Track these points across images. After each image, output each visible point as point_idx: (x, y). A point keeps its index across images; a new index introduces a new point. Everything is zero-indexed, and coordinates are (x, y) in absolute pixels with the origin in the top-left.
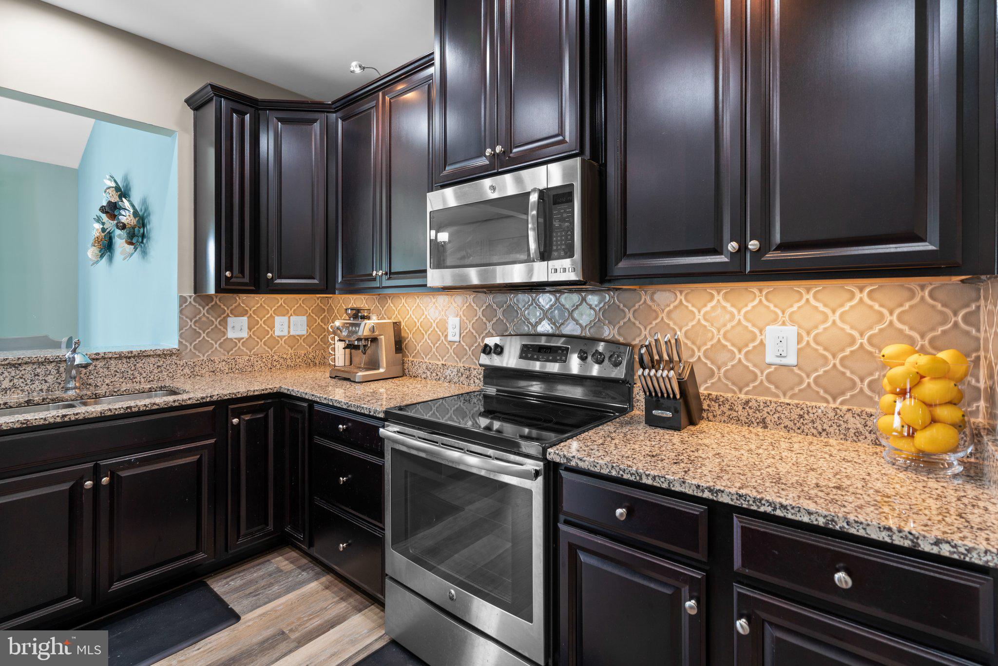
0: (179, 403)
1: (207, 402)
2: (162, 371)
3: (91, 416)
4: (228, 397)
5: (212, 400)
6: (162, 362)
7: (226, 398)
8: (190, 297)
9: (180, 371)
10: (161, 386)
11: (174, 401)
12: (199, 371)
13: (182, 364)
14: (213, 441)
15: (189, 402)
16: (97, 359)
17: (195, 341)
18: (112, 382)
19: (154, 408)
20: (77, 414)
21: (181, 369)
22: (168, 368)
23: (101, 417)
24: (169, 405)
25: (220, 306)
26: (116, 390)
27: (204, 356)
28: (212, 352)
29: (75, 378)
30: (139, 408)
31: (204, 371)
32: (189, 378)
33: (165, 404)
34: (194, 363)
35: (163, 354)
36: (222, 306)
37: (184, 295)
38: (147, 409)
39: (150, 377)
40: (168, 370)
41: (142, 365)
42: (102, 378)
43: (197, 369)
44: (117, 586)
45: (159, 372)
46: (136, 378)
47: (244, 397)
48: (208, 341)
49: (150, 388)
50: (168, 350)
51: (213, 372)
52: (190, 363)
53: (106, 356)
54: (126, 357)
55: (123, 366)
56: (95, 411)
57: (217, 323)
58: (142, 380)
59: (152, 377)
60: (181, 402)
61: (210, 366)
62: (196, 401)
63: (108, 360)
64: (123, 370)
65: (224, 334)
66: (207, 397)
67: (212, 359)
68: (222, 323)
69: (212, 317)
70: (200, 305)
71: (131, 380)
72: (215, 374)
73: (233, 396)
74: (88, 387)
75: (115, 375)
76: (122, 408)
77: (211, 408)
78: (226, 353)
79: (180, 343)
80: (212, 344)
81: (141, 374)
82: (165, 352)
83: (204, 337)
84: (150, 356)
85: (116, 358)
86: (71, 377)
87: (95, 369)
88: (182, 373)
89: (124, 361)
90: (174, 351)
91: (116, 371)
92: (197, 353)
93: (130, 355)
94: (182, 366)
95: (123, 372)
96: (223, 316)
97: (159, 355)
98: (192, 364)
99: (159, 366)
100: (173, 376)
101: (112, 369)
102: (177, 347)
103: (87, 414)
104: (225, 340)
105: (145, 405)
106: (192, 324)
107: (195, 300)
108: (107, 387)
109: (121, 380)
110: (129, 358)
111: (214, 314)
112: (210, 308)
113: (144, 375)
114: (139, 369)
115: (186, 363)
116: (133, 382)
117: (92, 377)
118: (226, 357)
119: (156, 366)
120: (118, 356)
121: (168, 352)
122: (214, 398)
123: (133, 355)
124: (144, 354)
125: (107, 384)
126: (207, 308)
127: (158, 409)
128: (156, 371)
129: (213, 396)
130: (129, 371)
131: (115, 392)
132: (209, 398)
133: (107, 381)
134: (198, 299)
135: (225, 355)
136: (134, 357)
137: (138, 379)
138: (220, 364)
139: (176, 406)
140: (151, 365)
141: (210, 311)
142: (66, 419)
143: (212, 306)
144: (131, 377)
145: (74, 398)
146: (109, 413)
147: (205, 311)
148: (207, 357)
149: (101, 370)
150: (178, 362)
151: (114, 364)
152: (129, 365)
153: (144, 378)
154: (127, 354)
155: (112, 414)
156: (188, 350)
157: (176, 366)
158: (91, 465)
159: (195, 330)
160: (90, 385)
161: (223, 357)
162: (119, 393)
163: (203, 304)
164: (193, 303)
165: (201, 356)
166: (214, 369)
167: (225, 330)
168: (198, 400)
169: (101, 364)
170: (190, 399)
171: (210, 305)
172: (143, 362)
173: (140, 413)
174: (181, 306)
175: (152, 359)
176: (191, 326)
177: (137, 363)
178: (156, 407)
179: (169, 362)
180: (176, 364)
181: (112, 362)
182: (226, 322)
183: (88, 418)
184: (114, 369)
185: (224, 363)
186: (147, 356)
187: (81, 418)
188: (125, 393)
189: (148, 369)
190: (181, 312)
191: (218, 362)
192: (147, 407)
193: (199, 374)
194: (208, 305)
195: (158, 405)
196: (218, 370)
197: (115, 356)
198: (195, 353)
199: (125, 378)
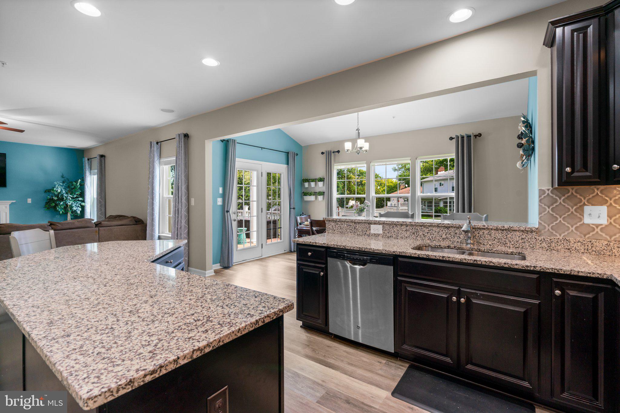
0: (509, 266)
1: (531, 270)
2: (525, 242)
3: (456, 260)
4: (551, 271)
5: (535, 269)
6: (525, 236)
7: (548, 271)
8: (548, 190)
9: (539, 244)
10: (519, 252)
11: (505, 264)
12: (555, 246)
13: (540, 239)
14: (537, 302)
15: (516, 267)
16: (484, 229)
17: (553, 223)
18: (492, 244)
19: (491, 265)
20: (449, 257)
21: (540, 243)
22: (529, 240)
23: (461, 262)
24: (501, 265)
25: (576, 196)
26: (490, 249)
27: (560, 235)
28: (568, 233)
29: (470, 238)
30: (482, 262)
31: (560, 248)
32: (547, 250)
33: (499, 264)
34: (550, 240)
35: (525, 230)
36: (578, 196)
37: (543, 188)
38: (487, 264)
39: (516, 245)
40: (529, 242)
41: (511, 236)
42: (487, 240)
43: (553, 245)
44: (469, 367)
45: (522, 242)
46: (507, 244)
47: (567, 275)
48: (564, 224)
49: (512, 252)
50: (529, 228)
51: (569, 249)
52: (547, 239)
53: (489, 228)
54: (501, 230)
55: (499, 235)
56: (458, 258)
57: (573, 210)
58: (511, 246)
59: (518, 245)
60: (510, 265)
61: (565, 244)
62: (522, 267)
63: (491, 230)
64: (499, 237)
65: (581, 220)
66: (531, 266)
67: (568, 239)
68: (578, 210)
69: (568, 205)
70: (556, 196)
71: (504, 244)
72: (571, 251)
73: (556, 271)
74: (480, 244)
75: (495, 240)
76: (472, 260)
77: (535, 276)
78: (583, 236)
79: (540, 223)
80: (568, 227)
81: (510, 242)
82: (527, 229)
83: (560, 221)
84: (516, 231)
85: (495, 229)
86: (468, 238)
87: (483, 235)
88: (540, 246)
89: (500, 232)
90: (534, 229)
91: (495, 238)
92: (554, 233)
93: (503, 228)
94: (540, 241)
95: (499, 239)
96: (579, 205)
97: (523, 231)
98: (549, 240)
99: (522, 239)
100: (533, 247)
101: (493, 235)
102: (537, 226)
103: (453, 259)
104: (581, 225)
105: (485, 261)
106: (550, 210)
107: (552, 192)
108: (489, 246)
109: (498, 244)
110: (503, 230)
111: (570, 203)
112: (566, 198)
113: (513, 243)
114: (509, 238)
115: (544, 239)
116: (505, 246)
117: (482, 239)
118: (582, 239)
119: (520, 238)
120: (495, 228)
121: (529, 229)
122: (537, 268)
123: (504, 229)
124: (512, 229)
125: (490, 245)
126: (563, 198)
127: (493, 266)
128: (520, 241)
129: (536, 267)
130: (503, 239)
131: (490, 250)
132: (533, 268)
133: (490, 243)
134: (555, 191)
135: (581, 237)
136: (506, 230)
137: (508, 245)
138: (576, 245)
139: (506, 267)
140: (517, 237)
141: (566, 200)
142: (444, 259)
143: (568, 196)
144: (504, 243)
145: (468, 249)
146: (465, 261)
147: (561, 201)
148: (564, 236)
149: (487, 236)
150: (537, 238)
151: (493, 233)
152: (503, 235)
153: (512, 245)
154: (501, 228)
155: (466, 262)
156: (547, 230)
157: (535, 240)
158: (457, 288)
159: (552, 215)
160: (481, 243)
161: (578, 239)
162: (492, 251)
163: (560, 195)
164: (551, 195)
165: (558, 235)
166: (569, 247)
167: (581, 217)
168: (523, 267)
169: (486, 232)
170: (516, 264)
171: (566, 196)
172: (512, 234)
173: (481, 266)
174: (540, 196)
175: (518, 233)
176: (549, 211)
177: (508, 234)
178: (492, 264)
179: (530, 237)
180: (535, 238)
181: (492, 231)
182: (583, 211)
183: (454, 261)
184: (494, 236)
185: (579, 244)
186: (515, 230)
187: (451, 260)
188: (496, 252)
189: (515, 239)
190: (540, 201)
191: (573, 242)
192: (486, 263)
193: (555, 249)
194: (564, 196)
195: (494, 263)
196: (573, 248)
197: (494, 228)
198: (552, 233)
199: (500, 243)
